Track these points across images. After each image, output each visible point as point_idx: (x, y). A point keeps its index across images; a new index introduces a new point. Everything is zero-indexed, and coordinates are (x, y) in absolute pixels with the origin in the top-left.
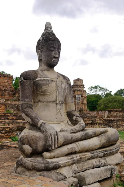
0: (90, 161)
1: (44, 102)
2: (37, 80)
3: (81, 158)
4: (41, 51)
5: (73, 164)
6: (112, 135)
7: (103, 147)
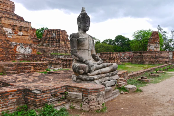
0: (106, 78)
1: (82, 50)
2: (79, 38)
3: (102, 76)
4: (81, 23)
5: (99, 79)
6: (115, 66)
7: (111, 71)
